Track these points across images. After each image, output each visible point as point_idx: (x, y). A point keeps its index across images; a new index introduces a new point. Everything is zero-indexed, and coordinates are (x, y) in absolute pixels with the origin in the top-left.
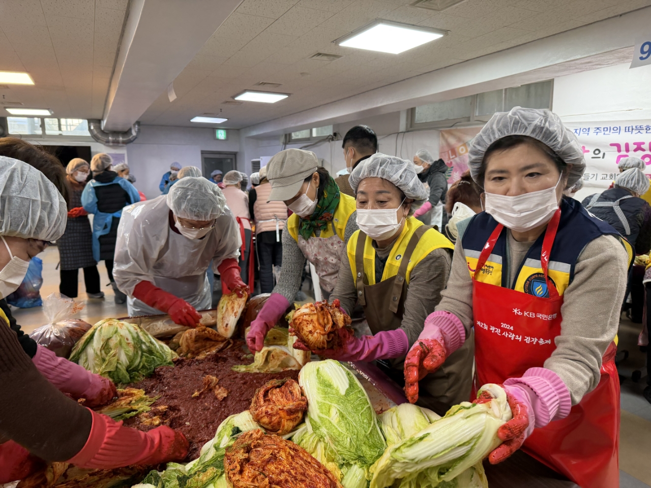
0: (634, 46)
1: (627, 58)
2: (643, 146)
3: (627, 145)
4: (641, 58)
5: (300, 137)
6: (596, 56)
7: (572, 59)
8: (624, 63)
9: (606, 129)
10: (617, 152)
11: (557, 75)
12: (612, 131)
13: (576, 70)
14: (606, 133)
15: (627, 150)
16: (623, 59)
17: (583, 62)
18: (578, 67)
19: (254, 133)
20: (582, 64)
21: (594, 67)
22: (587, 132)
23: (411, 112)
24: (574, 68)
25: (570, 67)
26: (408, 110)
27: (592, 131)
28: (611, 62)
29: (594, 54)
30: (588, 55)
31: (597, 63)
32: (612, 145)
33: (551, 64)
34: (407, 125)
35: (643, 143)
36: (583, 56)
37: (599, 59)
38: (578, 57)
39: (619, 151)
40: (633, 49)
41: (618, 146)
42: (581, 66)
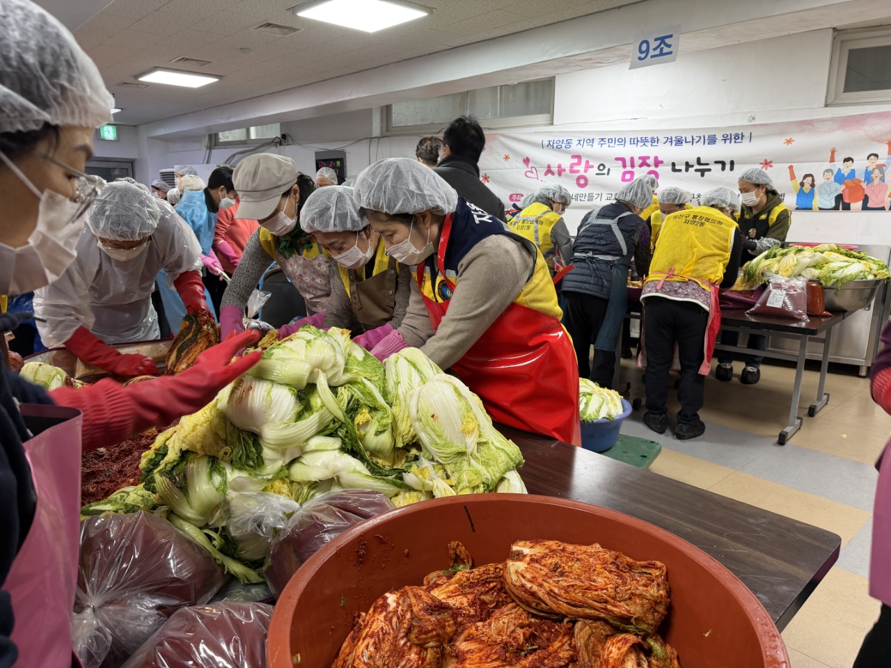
0: (632, 43)
1: (627, 57)
2: (648, 161)
3: (632, 159)
4: (640, 59)
5: (231, 139)
6: (595, 53)
7: (572, 54)
8: (624, 62)
9: (610, 141)
10: (622, 168)
11: (557, 72)
12: (617, 143)
13: (577, 68)
14: (611, 145)
15: (633, 166)
16: (623, 58)
17: (582, 58)
18: (578, 64)
19: (161, 132)
20: (582, 60)
21: (595, 65)
22: (591, 143)
23: (387, 110)
24: (574, 64)
25: (570, 63)
26: (382, 108)
27: (596, 142)
28: (612, 61)
29: (594, 49)
30: (588, 51)
31: (598, 61)
32: (617, 159)
33: (550, 58)
34: (382, 127)
35: (648, 158)
36: (583, 52)
37: (598, 55)
38: (577, 52)
39: (624, 166)
40: (631, 47)
41: (623, 160)
42: (581, 63)
